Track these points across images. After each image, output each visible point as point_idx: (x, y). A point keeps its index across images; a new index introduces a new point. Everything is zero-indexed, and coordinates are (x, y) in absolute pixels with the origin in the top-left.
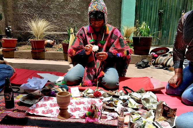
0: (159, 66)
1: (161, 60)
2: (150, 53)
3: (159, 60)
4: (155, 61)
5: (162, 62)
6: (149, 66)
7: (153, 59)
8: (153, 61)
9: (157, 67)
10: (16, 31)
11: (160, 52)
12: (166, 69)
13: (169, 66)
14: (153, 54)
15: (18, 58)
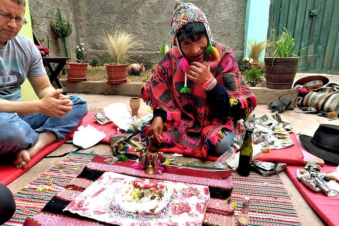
0: (309, 109)
1: (314, 99)
2: (294, 86)
3: (311, 98)
4: (303, 100)
5: (316, 101)
6: (292, 109)
7: (299, 96)
8: (299, 99)
9: (306, 110)
10: (91, 50)
11: (311, 84)
12: (323, 115)
13: (329, 110)
14: (299, 87)
15: (89, 93)
